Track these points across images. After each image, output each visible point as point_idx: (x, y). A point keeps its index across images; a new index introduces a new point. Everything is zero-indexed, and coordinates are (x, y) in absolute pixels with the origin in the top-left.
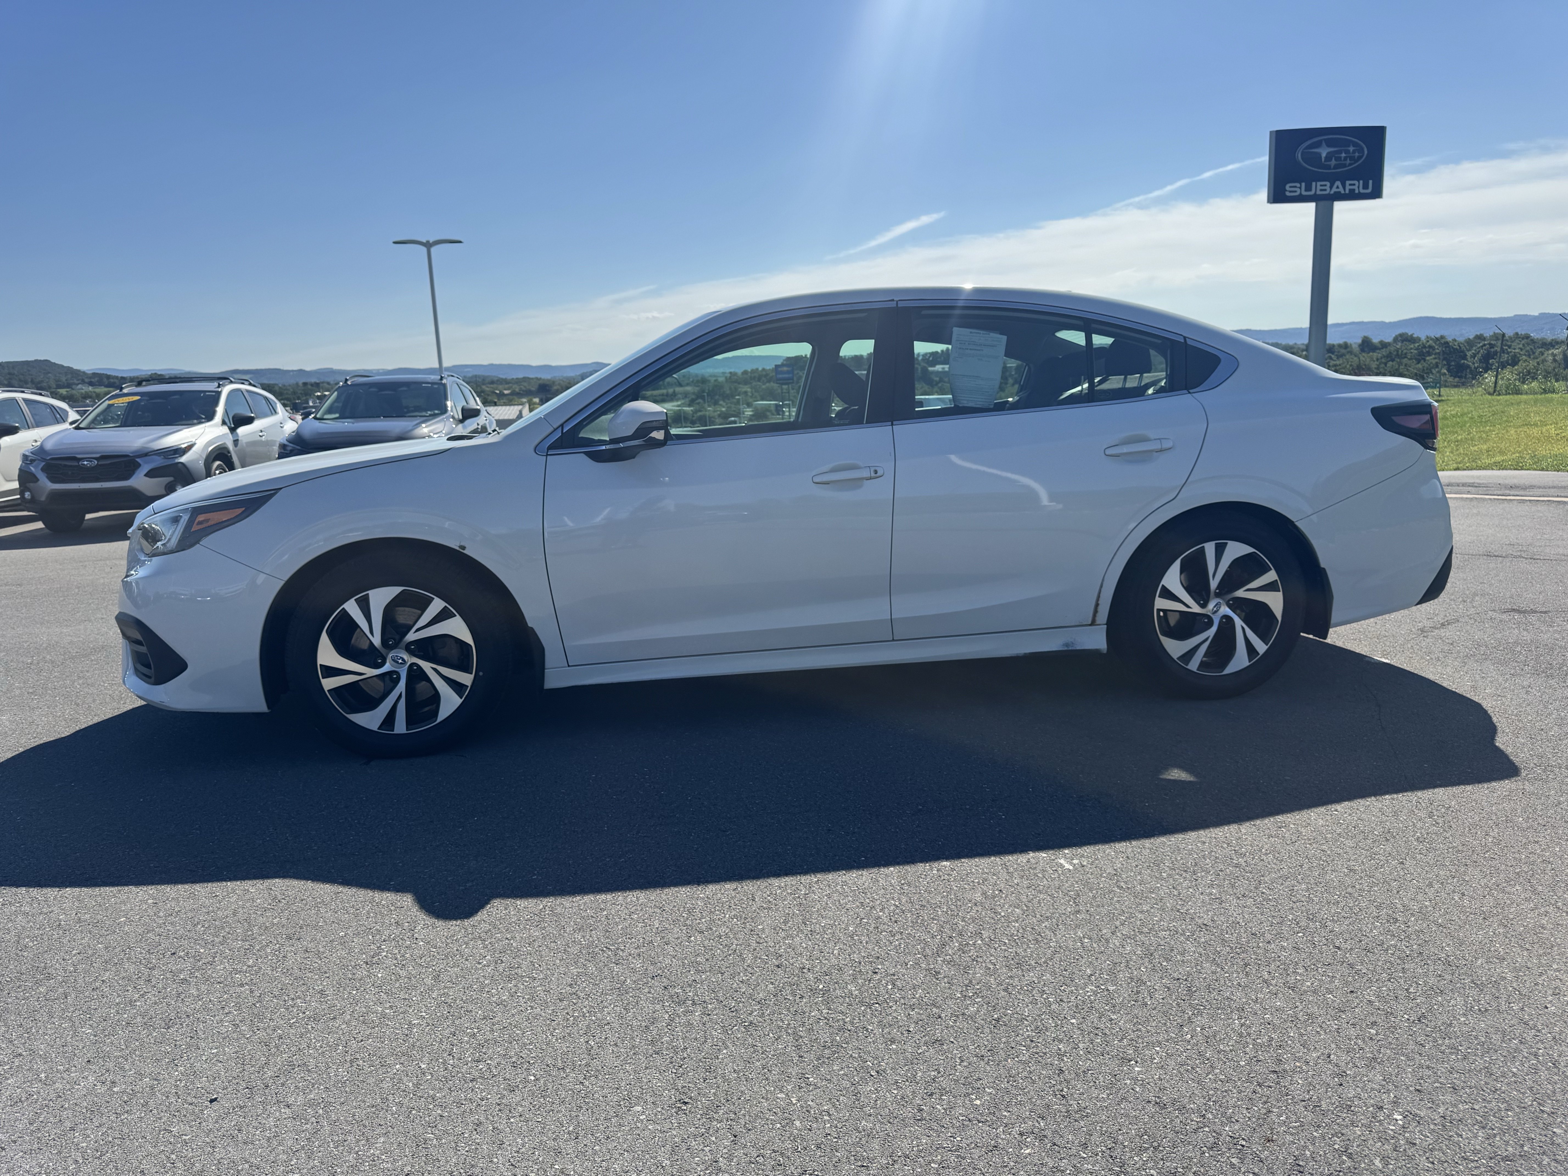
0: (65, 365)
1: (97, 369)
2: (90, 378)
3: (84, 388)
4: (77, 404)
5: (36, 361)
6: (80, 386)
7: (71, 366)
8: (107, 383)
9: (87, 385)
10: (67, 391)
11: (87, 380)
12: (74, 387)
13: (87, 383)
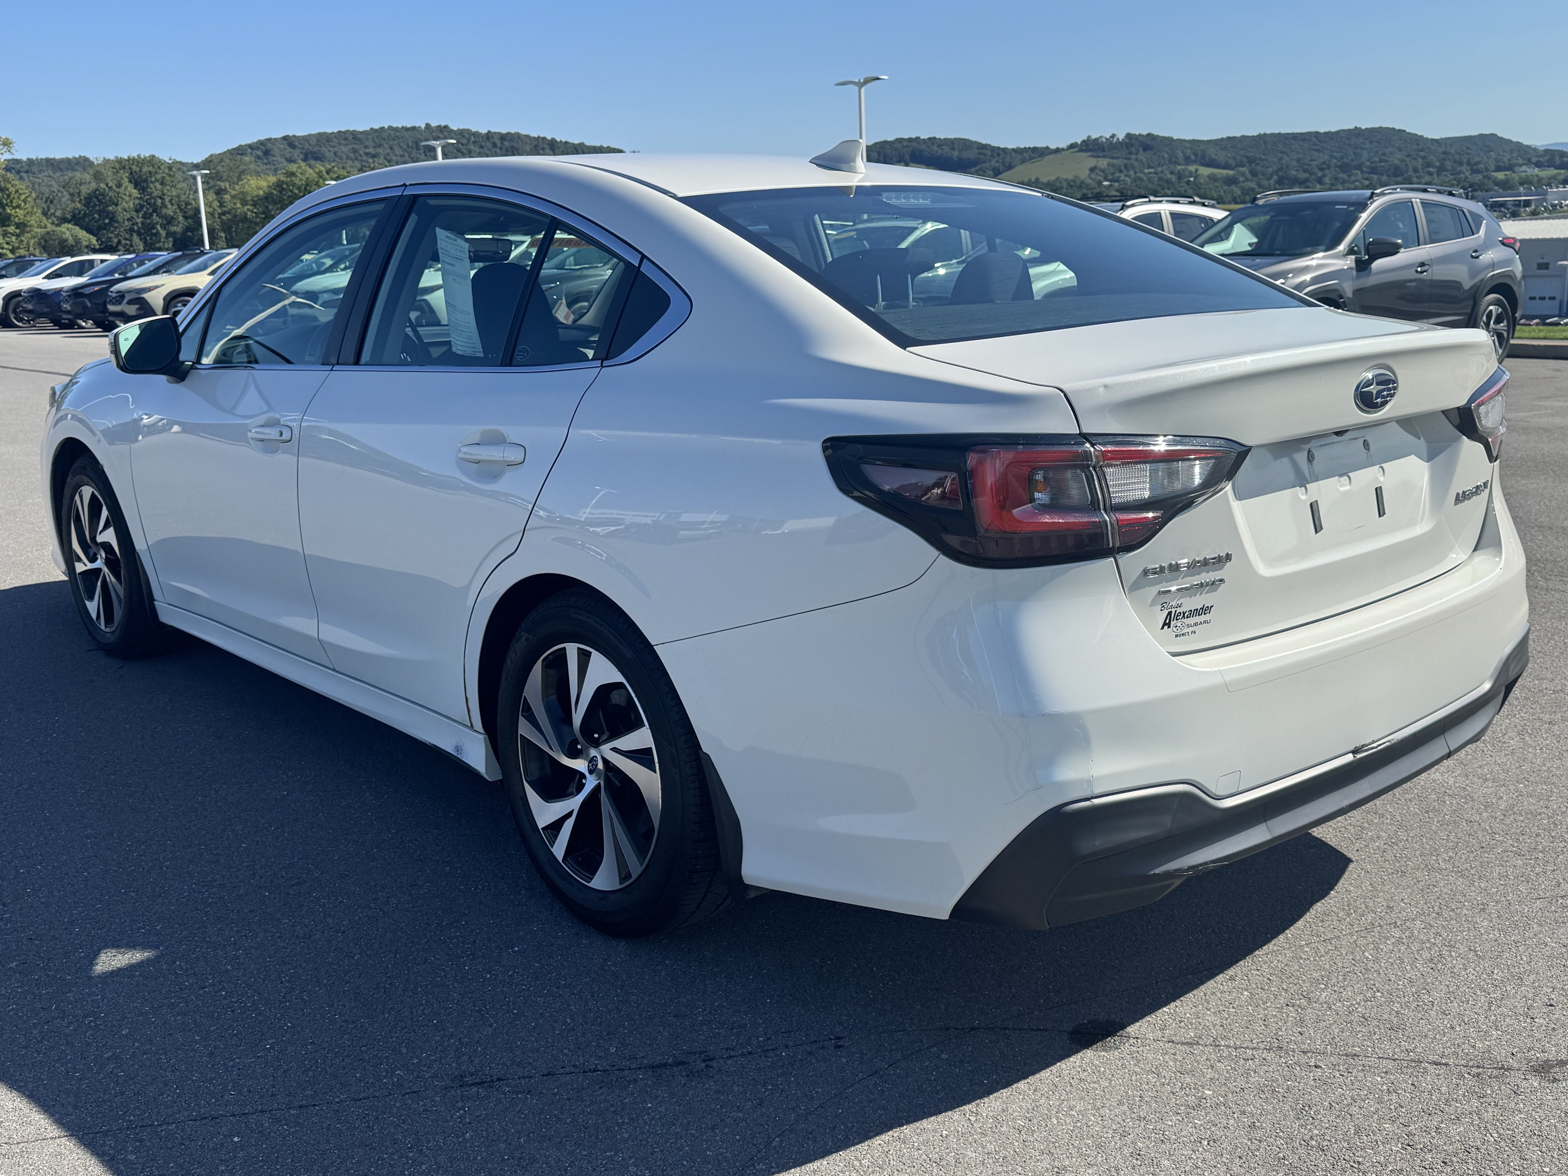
0: (1514, 140)
1: (1548, 145)
2: (1541, 156)
3: (1528, 170)
4: (1510, 191)
5: (1481, 135)
6: (1524, 168)
7: (1520, 141)
8: (1558, 163)
9: (1533, 166)
10: (1506, 175)
11: (1534, 160)
12: (1516, 169)
13: (1534, 164)
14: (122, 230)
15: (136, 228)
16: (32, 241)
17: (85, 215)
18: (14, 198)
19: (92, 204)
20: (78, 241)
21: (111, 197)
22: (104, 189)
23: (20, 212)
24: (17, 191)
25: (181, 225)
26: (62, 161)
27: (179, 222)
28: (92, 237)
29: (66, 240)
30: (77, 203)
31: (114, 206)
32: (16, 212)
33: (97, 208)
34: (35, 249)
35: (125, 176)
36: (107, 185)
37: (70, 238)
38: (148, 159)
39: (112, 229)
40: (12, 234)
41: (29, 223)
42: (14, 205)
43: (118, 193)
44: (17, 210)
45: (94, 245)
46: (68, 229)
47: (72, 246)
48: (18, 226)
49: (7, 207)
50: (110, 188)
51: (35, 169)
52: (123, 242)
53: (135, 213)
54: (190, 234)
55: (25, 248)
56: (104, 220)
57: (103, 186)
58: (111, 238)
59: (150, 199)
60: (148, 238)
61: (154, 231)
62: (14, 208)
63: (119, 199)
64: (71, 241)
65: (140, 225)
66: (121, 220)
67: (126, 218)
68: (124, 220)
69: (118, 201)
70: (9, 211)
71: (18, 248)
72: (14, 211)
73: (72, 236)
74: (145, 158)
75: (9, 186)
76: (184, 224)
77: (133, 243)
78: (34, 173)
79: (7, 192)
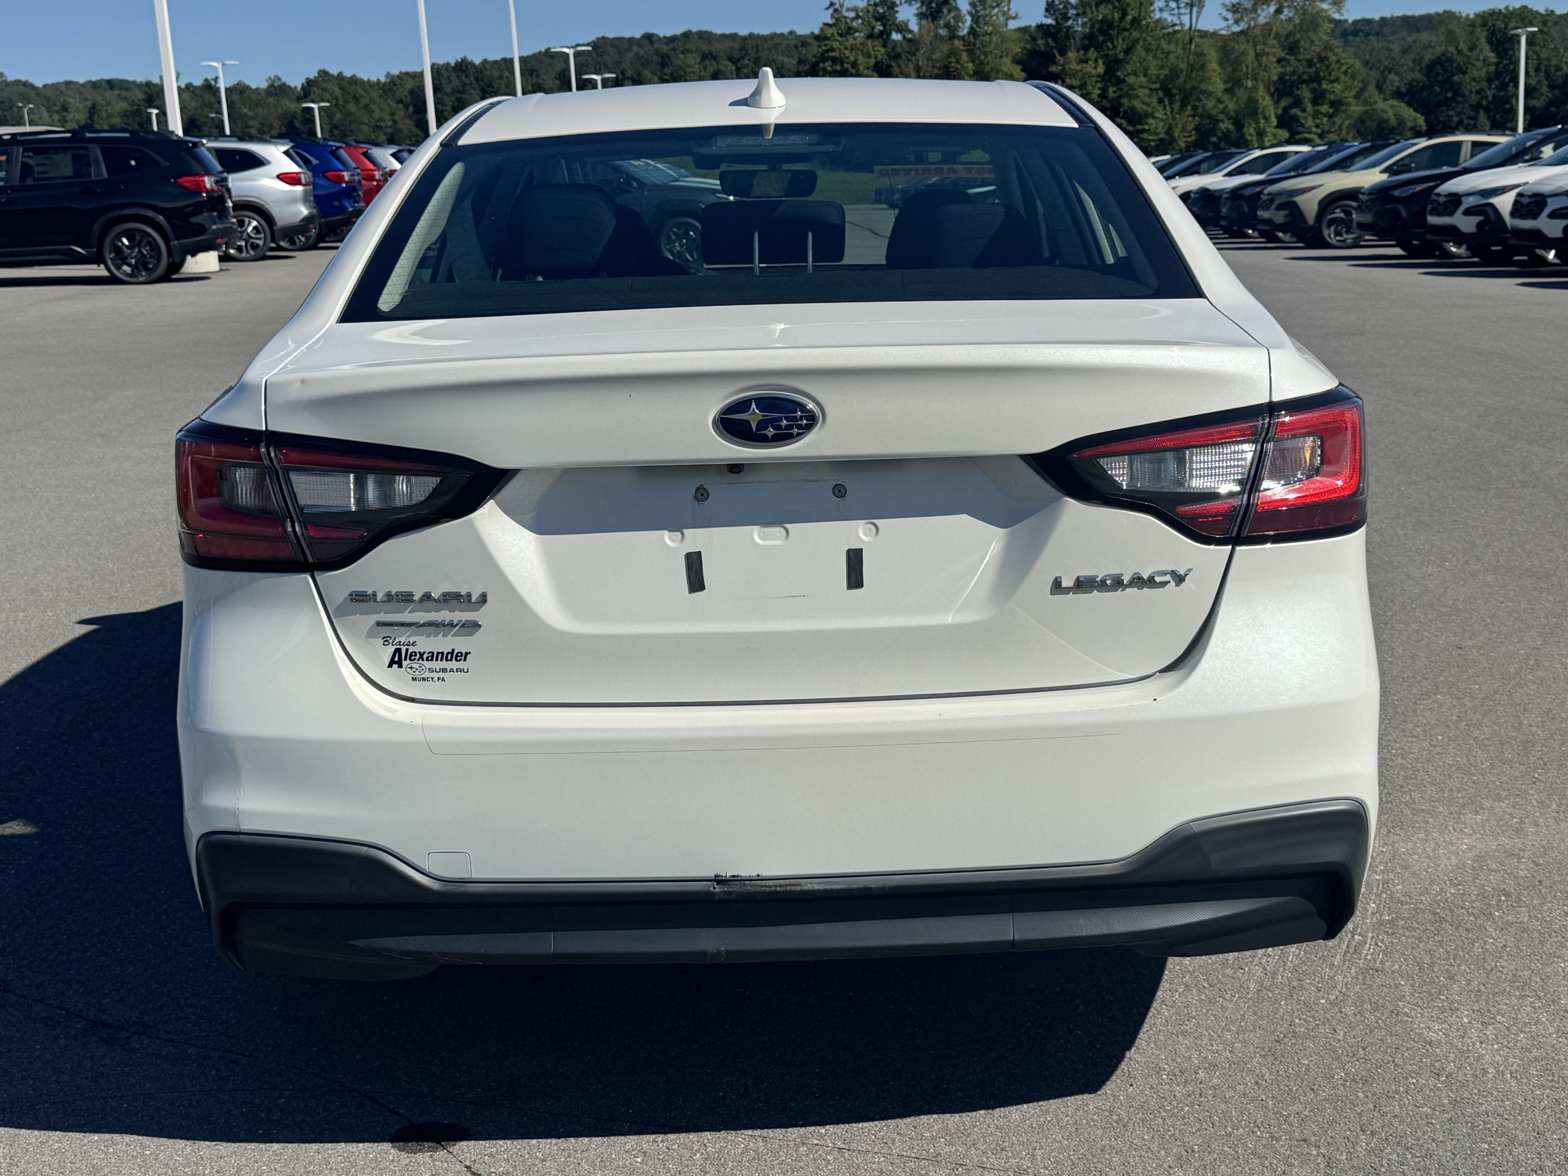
14: (1467, 105)
15: (1484, 103)
16: (1347, 122)
17: (1424, 88)
18: (1333, 70)
19: (1434, 74)
20: (1401, 123)
21: (1459, 64)
22: (1453, 54)
23: (1338, 87)
24: (1338, 61)
25: (1543, 98)
26: (1422, 18)
27: (1542, 94)
28: (1419, 115)
29: (1386, 121)
30: (1416, 73)
31: (1461, 75)
32: (1333, 87)
33: (1440, 78)
34: (1348, 133)
35: (1482, 36)
36: (1457, 48)
37: (1393, 118)
38: (1517, 12)
39: (1454, 105)
40: (1324, 115)
41: (1346, 101)
42: (1332, 78)
43: (1469, 58)
44: (1335, 85)
45: (1420, 126)
46: (1392, 107)
47: (1393, 128)
48: (1333, 104)
49: (1323, 82)
50: (1460, 52)
51: (1386, 30)
52: (1466, 121)
53: (1486, 84)
54: (1553, 109)
55: (1336, 131)
56: (1446, 93)
57: (1451, 49)
58: (1450, 116)
59: (1508, 65)
60: (1498, 116)
61: (1508, 106)
62: (1332, 82)
63: (1470, 66)
64: (1393, 122)
65: (1490, 99)
66: (1467, 93)
67: (1474, 90)
68: (1471, 92)
69: (1468, 68)
70: (1325, 86)
71: (1329, 132)
72: (1330, 86)
73: (1395, 115)
74: (1514, 10)
75: (1330, 54)
76: (1547, 97)
77: (1478, 123)
78: (1385, 36)
79: (1326, 63)
